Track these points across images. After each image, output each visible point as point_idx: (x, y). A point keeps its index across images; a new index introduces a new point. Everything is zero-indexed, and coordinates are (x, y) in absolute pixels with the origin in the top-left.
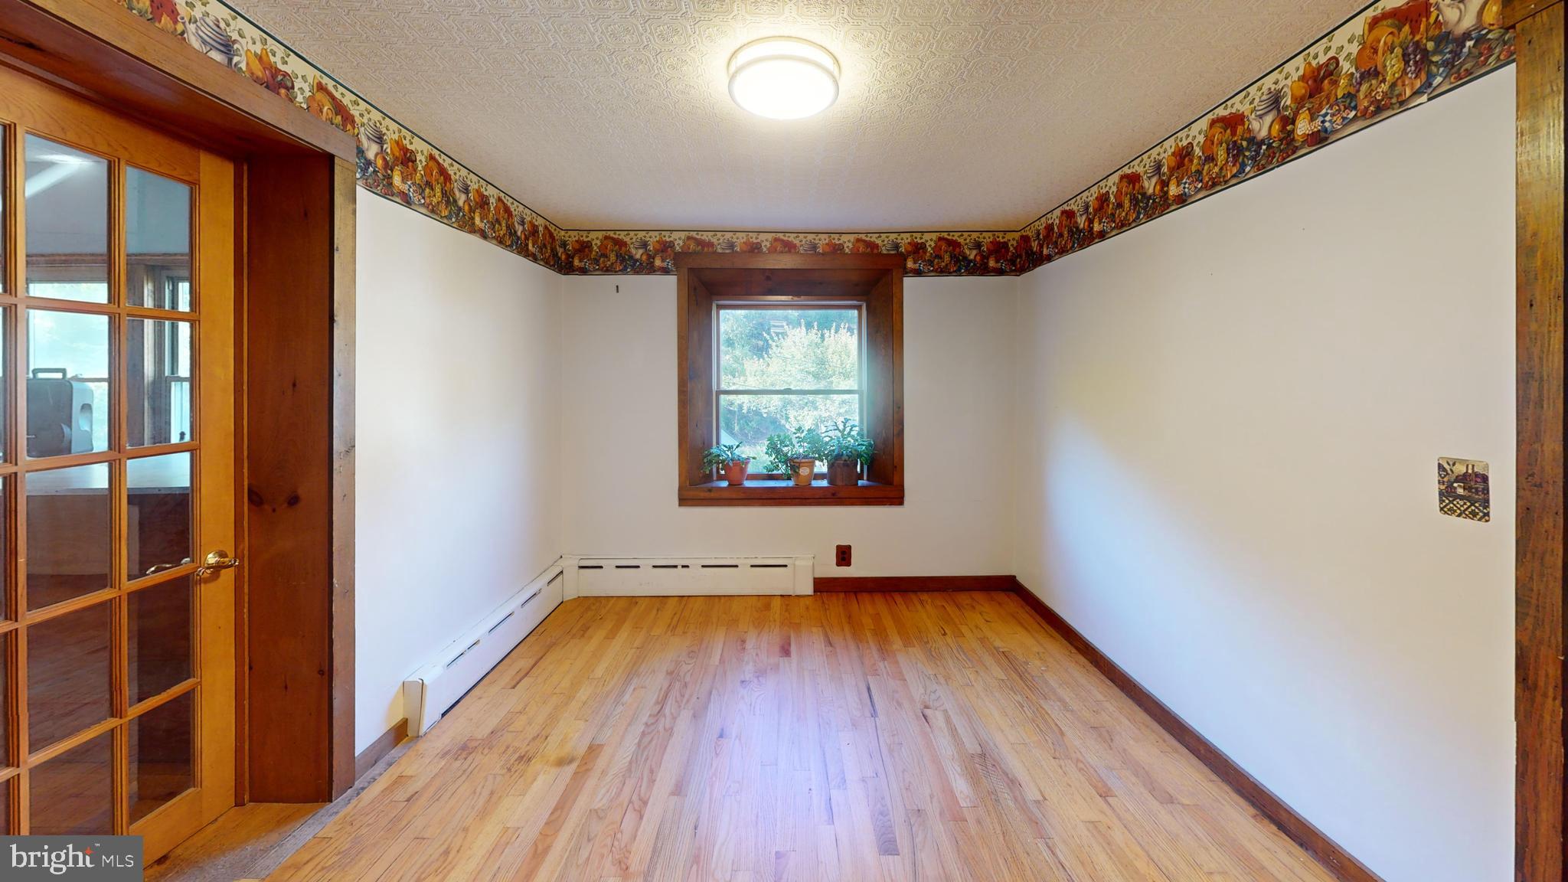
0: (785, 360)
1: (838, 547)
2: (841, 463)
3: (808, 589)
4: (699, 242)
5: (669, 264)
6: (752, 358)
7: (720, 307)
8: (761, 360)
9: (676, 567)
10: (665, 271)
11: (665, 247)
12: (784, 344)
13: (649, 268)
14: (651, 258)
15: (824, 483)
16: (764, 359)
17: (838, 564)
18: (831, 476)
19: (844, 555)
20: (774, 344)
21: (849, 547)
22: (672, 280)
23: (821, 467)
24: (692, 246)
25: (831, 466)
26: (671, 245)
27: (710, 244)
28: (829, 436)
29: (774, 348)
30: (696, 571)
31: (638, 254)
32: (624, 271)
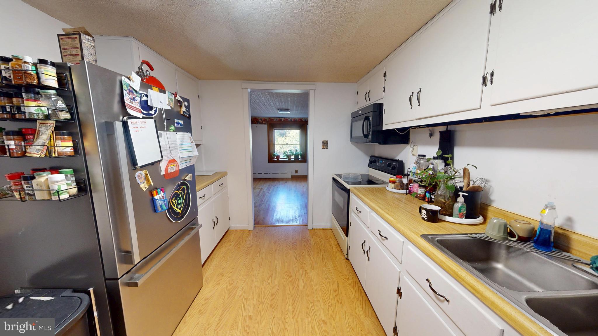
0: (291, 137)
1: (295, 170)
2: (296, 156)
3: (291, 177)
4: (271, 119)
5: (266, 123)
6: (280, 137)
7: (275, 129)
8: (283, 137)
9: (268, 173)
10: (265, 124)
11: (265, 120)
12: (291, 132)
13: (262, 123)
14: (262, 122)
15: (293, 159)
16: (284, 137)
17: (296, 173)
18: (294, 158)
19: (296, 172)
20: (287, 132)
21: (297, 170)
22: (266, 126)
23: (293, 157)
24: (270, 120)
25: (294, 156)
26: (266, 120)
27: (273, 119)
28: (294, 152)
29: (287, 134)
30: (271, 174)
31: (260, 121)
32: (258, 124)
